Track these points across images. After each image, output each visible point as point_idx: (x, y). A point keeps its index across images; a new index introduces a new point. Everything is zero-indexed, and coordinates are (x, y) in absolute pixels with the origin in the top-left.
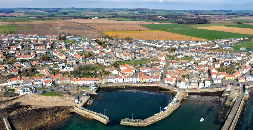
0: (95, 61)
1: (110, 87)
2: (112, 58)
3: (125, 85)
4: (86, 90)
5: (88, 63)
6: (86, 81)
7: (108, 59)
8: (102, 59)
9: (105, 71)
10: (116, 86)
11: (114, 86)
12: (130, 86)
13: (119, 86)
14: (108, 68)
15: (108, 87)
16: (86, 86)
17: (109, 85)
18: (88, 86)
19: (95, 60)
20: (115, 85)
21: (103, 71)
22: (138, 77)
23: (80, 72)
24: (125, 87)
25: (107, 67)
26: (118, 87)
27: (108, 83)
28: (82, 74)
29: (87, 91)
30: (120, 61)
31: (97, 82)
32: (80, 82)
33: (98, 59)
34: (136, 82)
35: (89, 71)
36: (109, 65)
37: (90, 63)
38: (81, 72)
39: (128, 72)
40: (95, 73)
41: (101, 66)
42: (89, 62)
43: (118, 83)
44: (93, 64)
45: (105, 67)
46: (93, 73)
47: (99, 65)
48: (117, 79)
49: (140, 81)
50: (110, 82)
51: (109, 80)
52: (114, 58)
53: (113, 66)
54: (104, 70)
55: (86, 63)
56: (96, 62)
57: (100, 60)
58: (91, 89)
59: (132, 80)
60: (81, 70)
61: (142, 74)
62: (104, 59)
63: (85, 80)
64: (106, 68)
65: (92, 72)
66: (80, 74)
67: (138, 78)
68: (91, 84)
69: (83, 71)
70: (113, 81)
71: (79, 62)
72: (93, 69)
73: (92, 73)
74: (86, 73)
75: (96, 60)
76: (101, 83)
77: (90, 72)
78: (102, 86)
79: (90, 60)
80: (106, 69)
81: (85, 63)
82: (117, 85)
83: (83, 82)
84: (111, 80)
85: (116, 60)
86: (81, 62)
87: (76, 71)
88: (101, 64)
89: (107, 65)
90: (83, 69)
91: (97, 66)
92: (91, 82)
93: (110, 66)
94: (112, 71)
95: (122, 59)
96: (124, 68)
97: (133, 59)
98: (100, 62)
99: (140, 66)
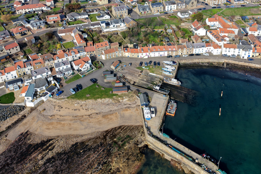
0: (160, 8)
1: (199, 63)
2: (191, 3)
3: (227, 61)
4: (156, 74)
5: (149, 12)
6: (153, 53)
7: (183, 5)
8: (173, 6)
9: (181, 28)
10: (208, 63)
11: (205, 63)
12: (235, 64)
13: (214, 62)
14: (187, 23)
15: (195, 63)
16: (155, 64)
17: (196, 60)
18: (159, 64)
19: (162, 6)
20: (207, 61)
21: (179, 28)
22: (251, 49)
23: (139, 31)
24: (225, 65)
25: (184, 20)
26: (212, 64)
27: (192, 55)
28: (142, 35)
29: (158, 76)
30: (205, 9)
31: (174, 54)
32: (142, 54)
33: (166, 5)
34: (246, 57)
35: (153, 27)
36: (188, 16)
37: (153, 11)
38: (141, 31)
39: (227, 35)
40: (164, 31)
41: (173, 17)
42: (151, 11)
43: (211, 55)
44: (159, 13)
45: (181, 20)
46: (162, 31)
47: (170, 15)
48: (209, 48)
49: (253, 56)
50: (197, 53)
51: (194, 49)
52: (193, 3)
53: (196, 20)
54: (180, 26)
55: (146, 12)
56: (162, 10)
57: (170, 6)
58: (165, 71)
59: (239, 52)
60: (141, 28)
61: (255, 40)
62: (176, 5)
63: (152, 51)
64: (184, 22)
65: (160, 30)
66: (138, 34)
67: (252, 51)
68: (161, 57)
69: (143, 30)
70: (203, 50)
71: (133, 9)
72: (161, 24)
73: (161, 33)
74: (148, 31)
75: (163, 8)
76: (180, 54)
77: (156, 30)
78: (183, 62)
79: (153, 7)
80: (183, 24)
81: (143, 12)
82: (211, 61)
83: (148, 54)
84: (197, 49)
85: (196, 6)
86: (136, 10)
87: (131, 30)
88: (172, 15)
89: (184, 17)
90: (142, 26)
91: (167, 18)
92: (162, 53)
93: (189, 20)
94: (196, 29)
95: (206, 4)
96: (215, 23)
97: (225, 4)
98: (169, 10)
99: (241, 19)
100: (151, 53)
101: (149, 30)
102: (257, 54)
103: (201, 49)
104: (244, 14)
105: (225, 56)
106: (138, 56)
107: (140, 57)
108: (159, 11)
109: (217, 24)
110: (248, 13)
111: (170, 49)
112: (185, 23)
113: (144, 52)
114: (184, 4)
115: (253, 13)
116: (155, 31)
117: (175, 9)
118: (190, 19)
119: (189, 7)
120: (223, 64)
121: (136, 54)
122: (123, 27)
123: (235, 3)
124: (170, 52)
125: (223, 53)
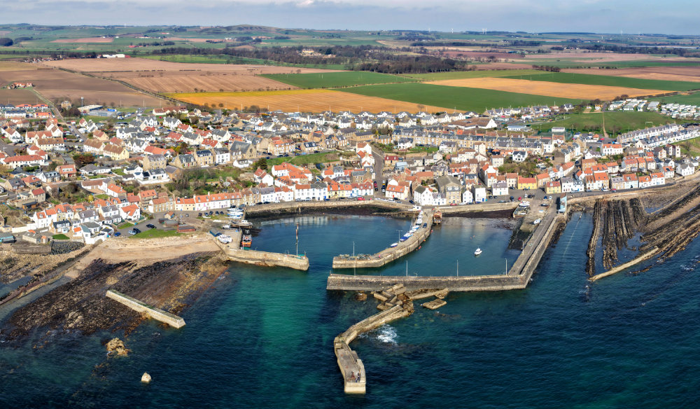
0: (209, 158)
1: (269, 211)
2: (249, 150)
3: (301, 205)
4: (222, 220)
5: (195, 163)
6: (213, 203)
7: (238, 154)
8: (225, 155)
9: (241, 179)
10: (280, 210)
11: (277, 210)
12: (309, 207)
13: (287, 208)
15: (264, 211)
16: (217, 213)
17: (265, 208)
18: (222, 213)
19: (211, 155)
20: (278, 208)
21: (238, 181)
22: (326, 187)
23: (187, 185)
24: (300, 210)
25: (244, 170)
26: (285, 210)
27: (261, 203)
28: (192, 189)
29: (227, 221)
30: (268, 159)
31: (238, 203)
32: (199, 205)
33: (217, 154)
34: (322, 199)
35: (204, 180)
36: (247, 165)
37: (199, 163)
38: (189, 185)
39: (299, 180)
40: (220, 185)
41: (228, 168)
42: (197, 163)
43: (282, 202)
44: (207, 166)
45: (239, 171)
46: (217, 185)
47: (222, 167)
48: (279, 193)
49: (329, 197)
50: (266, 201)
51: (262, 196)
52: (251, 151)
53: (259, 168)
54: (239, 178)
55: (190, 164)
56: (212, 162)
57: (221, 155)
58: (232, 216)
59: (313, 194)
60: (188, 181)
61: (331, 181)
62: (229, 154)
63: (211, 201)
64: (243, 172)
65: (214, 184)
66: (187, 188)
67: (327, 189)
68: (224, 207)
69: (192, 183)
70: (272, 198)
72: (214, 177)
74: (200, 185)
75: (212, 158)
76: (246, 204)
77: (209, 183)
78: (250, 211)
79: (199, 157)
80: (242, 175)
81: (186, 164)
82: (283, 207)
83: (206, 203)
84: (266, 196)
85: (257, 156)
87: (177, 182)
88: (226, 166)
89: (242, 166)
90: (191, 178)
91: (219, 170)
92: (223, 203)
93: (249, 169)
94: (261, 178)
95: (269, 154)
96: (283, 171)
97: (294, 152)
98: (221, 161)
99: (316, 168)
100: (210, 203)
101: (200, 182)
102: (334, 193)
103: (269, 195)
104: (319, 162)
105: (299, 201)
106: (194, 209)
107: (196, 210)
108: (208, 163)
109: (286, 173)
110: (323, 160)
111: (233, 197)
112: (246, 173)
113: (202, 202)
114: (240, 153)
115: (330, 159)
116: (207, 184)
117: (229, 160)
118: (252, 168)
119: (247, 156)
120: (298, 209)
121: (191, 205)
122: (165, 179)
123: (307, 149)
124: (233, 201)
125: (296, 198)
